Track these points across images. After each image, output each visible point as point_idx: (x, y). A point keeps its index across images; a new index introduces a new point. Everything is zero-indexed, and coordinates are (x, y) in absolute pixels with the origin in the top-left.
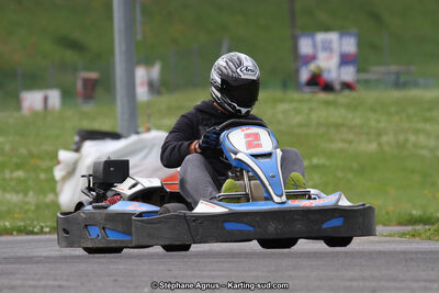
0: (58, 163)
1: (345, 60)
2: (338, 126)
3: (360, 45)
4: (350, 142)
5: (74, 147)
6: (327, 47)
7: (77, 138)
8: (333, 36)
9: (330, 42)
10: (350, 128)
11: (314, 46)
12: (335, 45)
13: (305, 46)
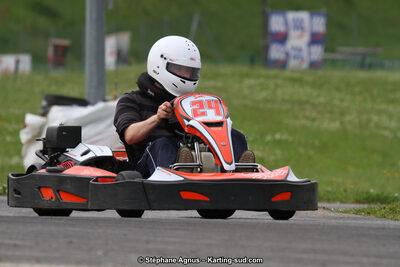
0: (25, 126)
1: (315, 39)
2: (302, 103)
3: (329, 25)
4: (313, 120)
5: (41, 111)
6: (299, 26)
7: (44, 103)
8: (304, 16)
9: (302, 20)
10: (314, 106)
11: (286, 23)
12: (307, 23)
13: (276, 23)
